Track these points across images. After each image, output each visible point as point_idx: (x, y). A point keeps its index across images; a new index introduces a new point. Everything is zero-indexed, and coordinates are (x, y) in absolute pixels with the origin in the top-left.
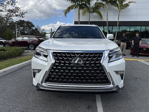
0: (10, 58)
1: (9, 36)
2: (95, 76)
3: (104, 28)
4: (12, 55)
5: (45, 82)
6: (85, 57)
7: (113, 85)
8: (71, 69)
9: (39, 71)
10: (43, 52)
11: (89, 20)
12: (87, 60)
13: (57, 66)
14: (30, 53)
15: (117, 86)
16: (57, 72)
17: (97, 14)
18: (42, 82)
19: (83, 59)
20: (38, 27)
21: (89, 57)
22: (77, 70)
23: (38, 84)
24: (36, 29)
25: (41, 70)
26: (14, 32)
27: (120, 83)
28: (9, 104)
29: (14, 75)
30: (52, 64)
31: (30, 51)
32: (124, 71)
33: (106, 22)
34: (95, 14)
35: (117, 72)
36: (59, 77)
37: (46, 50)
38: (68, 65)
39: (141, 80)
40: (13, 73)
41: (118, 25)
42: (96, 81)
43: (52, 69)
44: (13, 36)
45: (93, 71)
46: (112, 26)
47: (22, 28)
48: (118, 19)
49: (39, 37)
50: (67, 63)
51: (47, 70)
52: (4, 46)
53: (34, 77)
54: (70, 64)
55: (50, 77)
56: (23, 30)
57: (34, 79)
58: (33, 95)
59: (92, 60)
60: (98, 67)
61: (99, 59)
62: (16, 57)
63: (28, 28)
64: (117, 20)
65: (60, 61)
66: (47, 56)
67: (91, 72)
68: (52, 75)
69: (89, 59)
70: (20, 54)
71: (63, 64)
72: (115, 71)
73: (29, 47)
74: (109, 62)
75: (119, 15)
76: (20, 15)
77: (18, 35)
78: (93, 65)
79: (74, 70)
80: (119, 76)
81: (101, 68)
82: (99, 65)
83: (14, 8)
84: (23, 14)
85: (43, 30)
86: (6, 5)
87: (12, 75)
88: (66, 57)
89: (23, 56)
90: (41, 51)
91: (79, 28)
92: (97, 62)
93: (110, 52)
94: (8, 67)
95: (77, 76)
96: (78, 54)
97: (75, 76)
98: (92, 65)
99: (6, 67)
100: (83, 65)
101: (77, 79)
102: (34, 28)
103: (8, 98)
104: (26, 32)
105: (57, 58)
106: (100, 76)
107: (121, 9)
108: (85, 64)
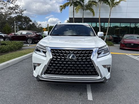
0: (11, 51)
1: (8, 31)
2: (86, 70)
3: (96, 24)
4: (12, 49)
5: (44, 74)
6: (77, 53)
7: (100, 76)
8: (66, 63)
9: (39, 65)
10: (42, 48)
11: (83, 17)
12: (80, 56)
13: (54, 61)
14: (28, 46)
15: (105, 78)
16: (54, 66)
17: (90, 11)
18: (42, 74)
19: (76, 55)
20: (35, 22)
21: (81, 53)
22: (71, 64)
23: (38, 76)
24: (33, 24)
25: (41, 64)
26: (13, 27)
27: (107, 75)
28: (14, 91)
29: (16, 67)
30: (50, 59)
31: (28, 45)
32: (110, 65)
33: (99, 18)
34: (88, 11)
35: (104, 66)
36: (56, 70)
37: (45, 47)
38: (63, 60)
39: (126, 72)
40: (15, 66)
41: (109, 22)
42: (87, 74)
43: (50, 63)
44: (11, 31)
45: (84, 65)
46: (104, 22)
47: (20, 23)
48: (110, 16)
49: (36, 32)
50: (63, 59)
51: (46, 64)
52: (4, 40)
53: (35, 70)
54: (65, 59)
55: (48, 70)
56: (21, 24)
57: (34, 71)
58: (33, 84)
59: (84, 56)
60: (89, 62)
61: (89, 55)
62: (16, 51)
63: (26, 22)
64: (108, 17)
65: (57, 57)
66: (46, 52)
67: (83, 66)
68: (50, 68)
69: (81, 55)
70: (20, 48)
71: (59, 60)
72: (103, 65)
73: (27, 41)
74: (98, 58)
75: (110, 13)
76: (20, 12)
77: (17, 29)
78: (85, 60)
79: (69, 64)
80: (106, 70)
81: (91, 63)
82: (89, 60)
83: (14, 6)
84: (22, 12)
85: (40, 24)
86: (6, 3)
87: (14, 67)
88: (62, 53)
89: (23, 49)
90: (41, 48)
91: (73, 27)
92: (87, 58)
93: (99, 49)
94: (9, 60)
95: (71, 69)
96: (72, 50)
97: (69, 69)
98: (83, 60)
99: (8, 60)
100: (76, 60)
101: (71, 72)
102: (31, 23)
103: (12, 87)
104: (24, 27)
105: (54, 54)
106: (90, 69)
107: (113, 7)
108: (78, 59)
